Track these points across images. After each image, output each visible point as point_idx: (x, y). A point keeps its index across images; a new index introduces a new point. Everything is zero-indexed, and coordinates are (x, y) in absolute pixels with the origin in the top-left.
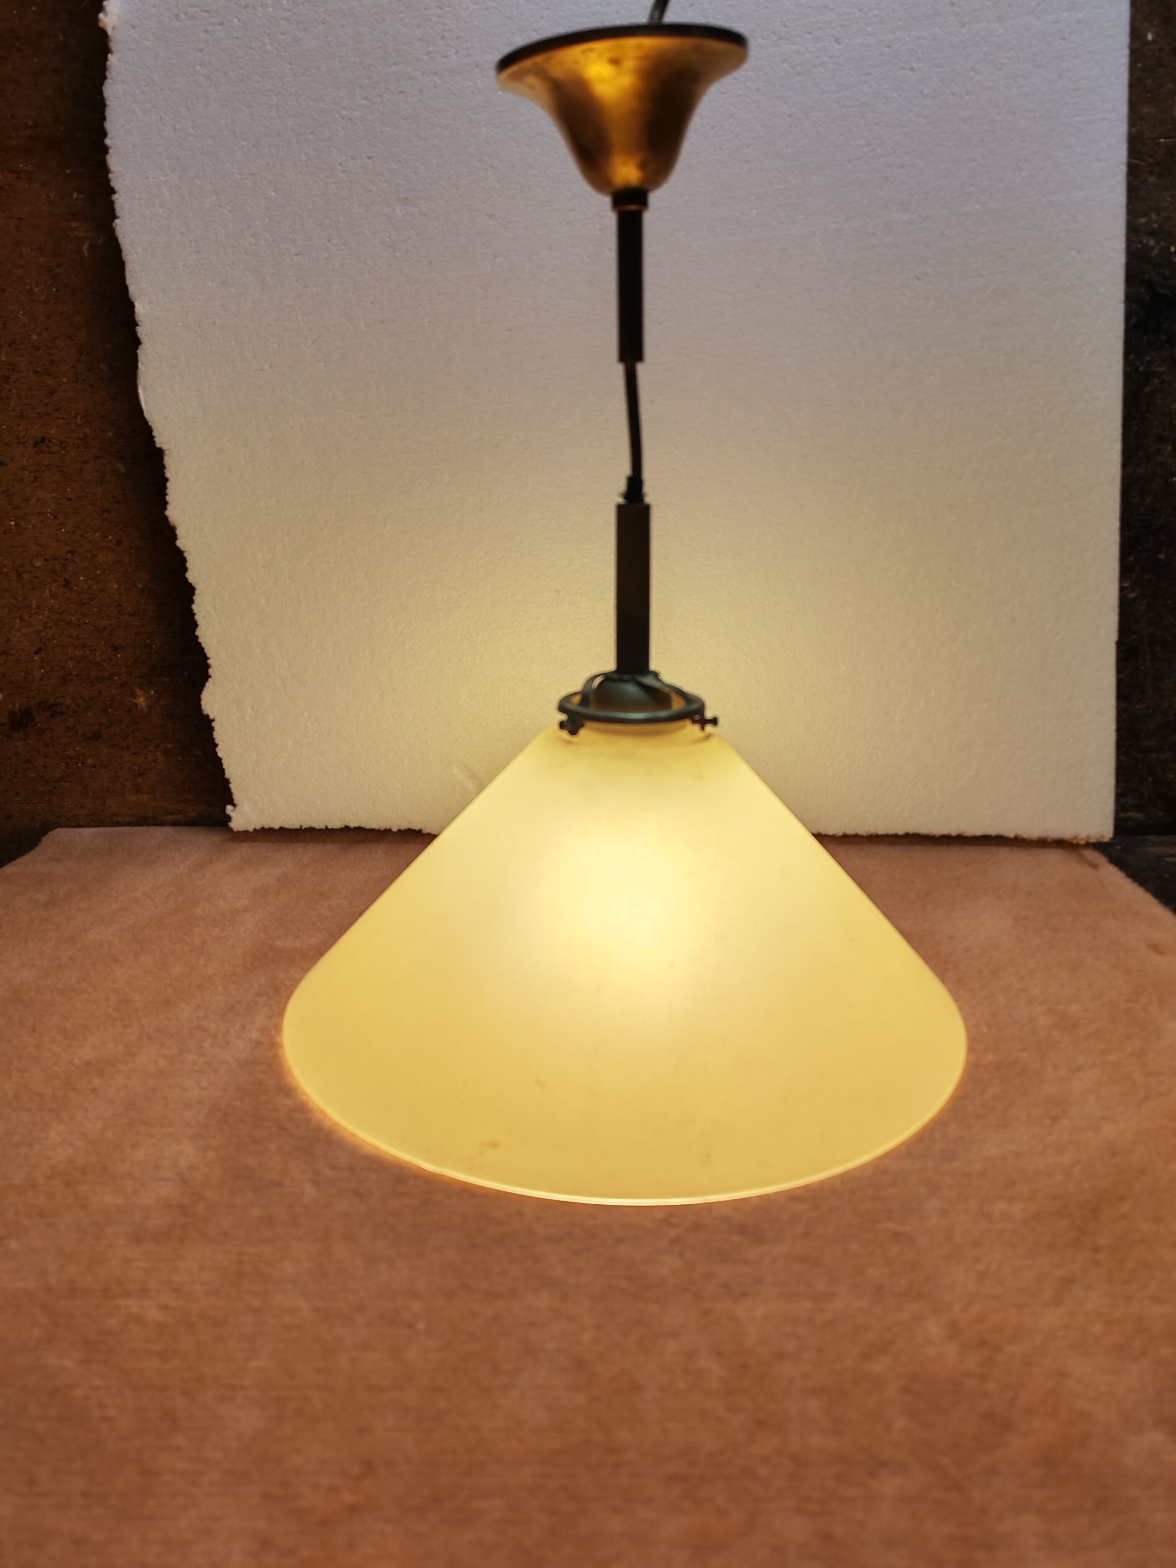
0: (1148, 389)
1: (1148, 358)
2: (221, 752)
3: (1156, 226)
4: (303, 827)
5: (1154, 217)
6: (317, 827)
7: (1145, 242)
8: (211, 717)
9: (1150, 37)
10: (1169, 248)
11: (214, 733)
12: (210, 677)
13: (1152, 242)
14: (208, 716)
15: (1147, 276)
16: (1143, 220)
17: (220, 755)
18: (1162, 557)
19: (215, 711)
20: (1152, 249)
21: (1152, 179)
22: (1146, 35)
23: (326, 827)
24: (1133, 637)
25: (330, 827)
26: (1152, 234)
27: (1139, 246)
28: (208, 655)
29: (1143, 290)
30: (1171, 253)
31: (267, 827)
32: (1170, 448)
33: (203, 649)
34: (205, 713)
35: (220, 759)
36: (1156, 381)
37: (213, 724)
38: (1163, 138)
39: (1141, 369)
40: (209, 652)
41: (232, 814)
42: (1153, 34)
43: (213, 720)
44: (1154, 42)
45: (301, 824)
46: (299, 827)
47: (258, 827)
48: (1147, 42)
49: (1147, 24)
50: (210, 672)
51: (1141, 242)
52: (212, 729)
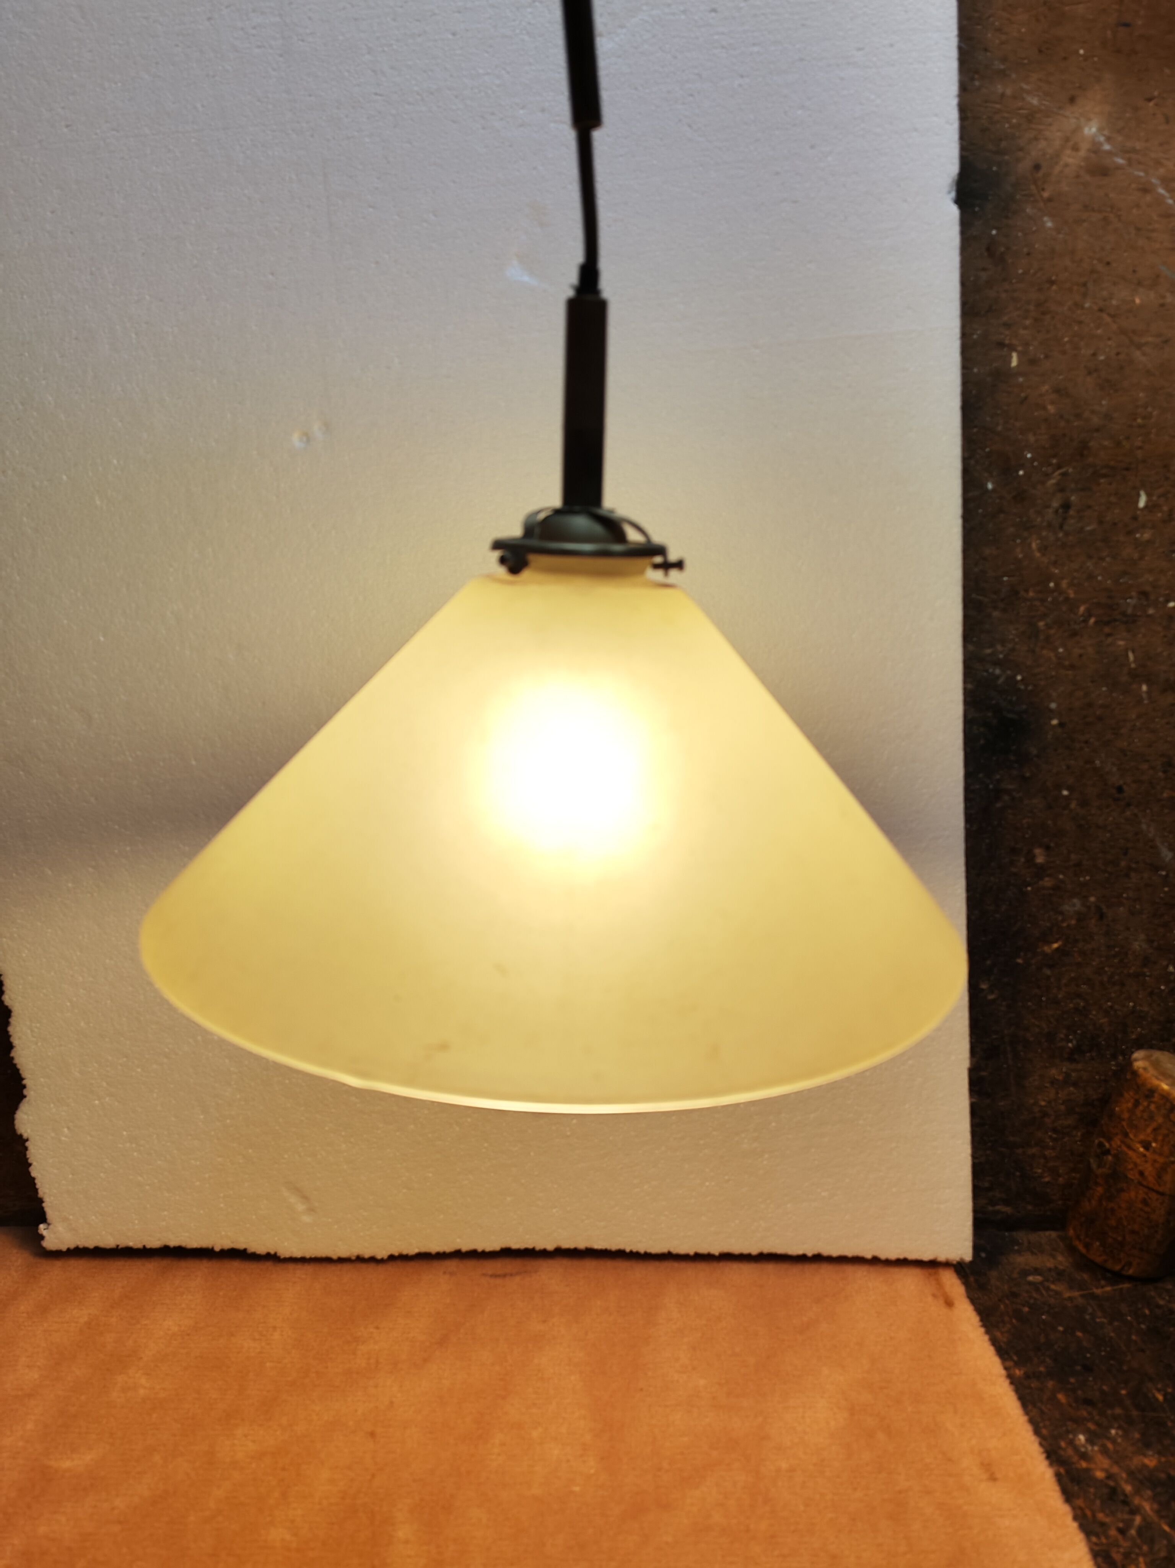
0: (999, 805)
1: (998, 777)
2: (34, 1172)
3: (1001, 656)
4: (120, 1247)
5: (999, 647)
6: (135, 1247)
7: (991, 670)
8: (25, 1136)
9: (990, 486)
10: (1015, 676)
11: (28, 1152)
12: (25, 1097)
13: (998, 671)
14: (21, 1136)
15: (994, 702)
16: (988, 651)
17: (33, 1174)
18: (1020, 961)
19: (29, 1131)
20: (998, 677)
21: (996, 614)
22: (986, 484)
23: (144, 1246)
24: (994, 1037)
25: (148, 1247)
26: (997, 663)
27: (985, 674)
28: (23, 1076)
29: (990, 714)
30: (1017, 682)
31: (81, 1246)
32: (1023, 860)
33: (18, 1070)
34: (19, 1133)
35: (34, 1179)
36: (1006, 798)
37: (27, 1144)
38: (1007, 576)
39: (991, 786)
40: (25, 1073)
41: (45, 1233)
42: (993, 483)
43: (27, 1140)
44: (994, 490)
45: (118, 1244)
46: (115, 1247)
47: (72, 1246)
48: (987, 490)
49: (986, 475)
50: (25, 1092)
51: (987, 671)
52: (26, 1149)
